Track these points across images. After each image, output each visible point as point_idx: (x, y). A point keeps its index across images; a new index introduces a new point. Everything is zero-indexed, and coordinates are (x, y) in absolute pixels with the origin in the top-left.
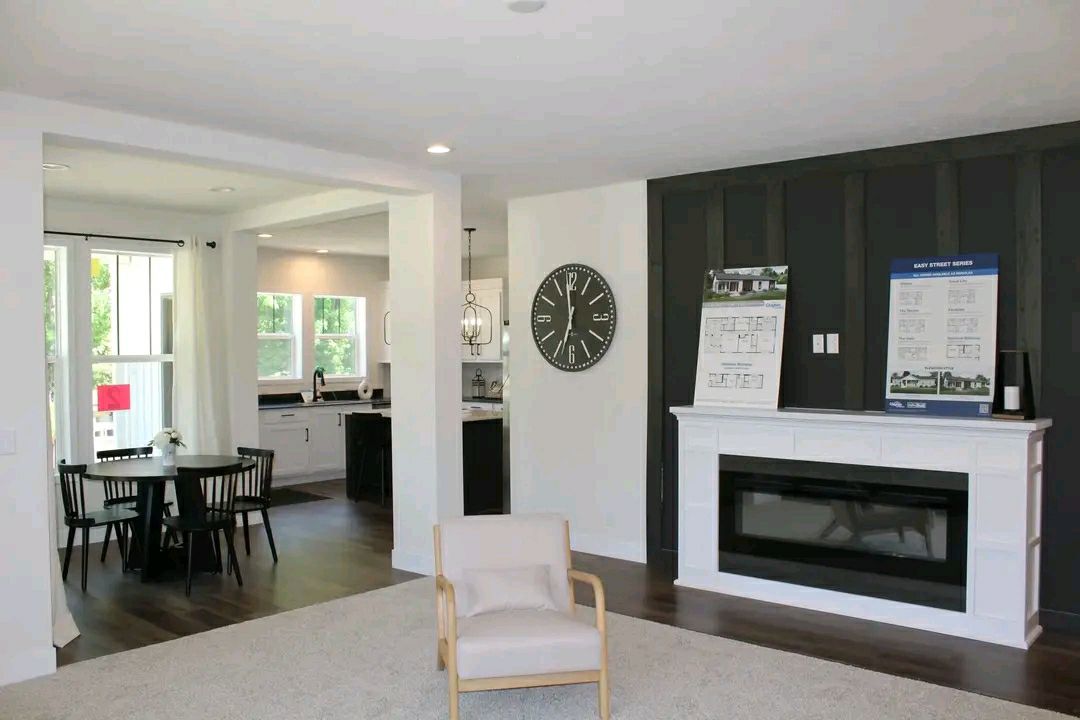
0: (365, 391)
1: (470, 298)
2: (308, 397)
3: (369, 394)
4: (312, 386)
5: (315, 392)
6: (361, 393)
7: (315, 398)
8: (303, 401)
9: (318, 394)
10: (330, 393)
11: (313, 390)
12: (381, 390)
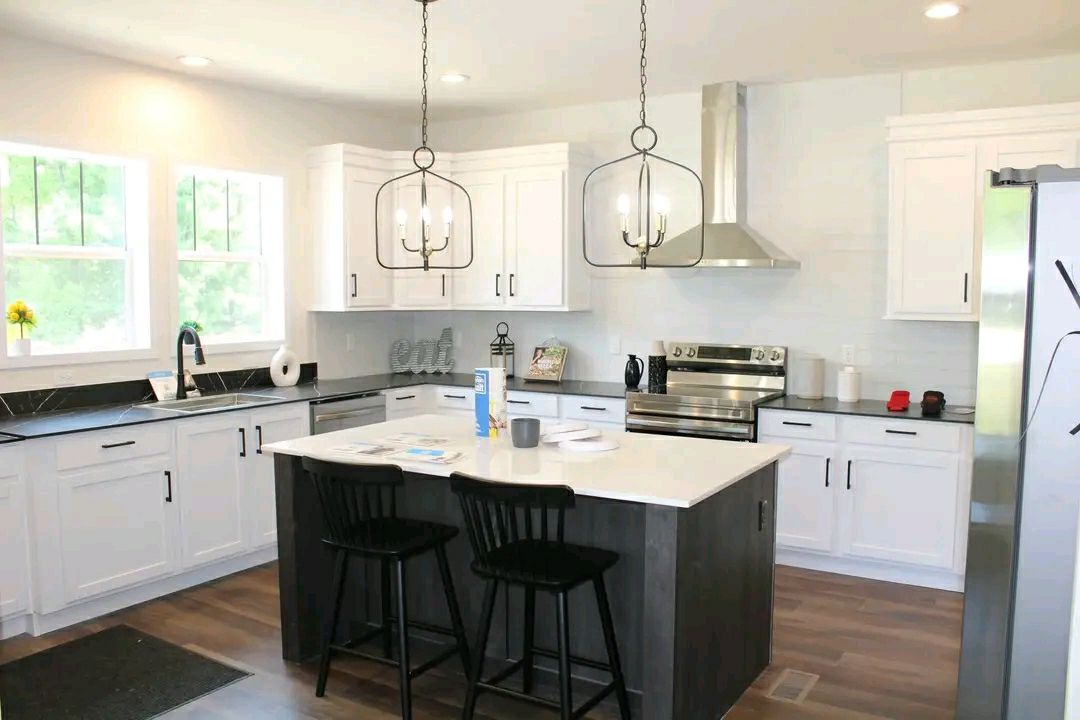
0: (285, 370)
1: (644, 139)
2: (165, 387)
3: (294, 375)
4: (176, 363)
5: (181, 378)
6: (276, 375)
7: (182, 391)
8: (154, 398)
9: (188, 381)
10: (213, 375)
11: (176, 372)
12: (314, 366)
